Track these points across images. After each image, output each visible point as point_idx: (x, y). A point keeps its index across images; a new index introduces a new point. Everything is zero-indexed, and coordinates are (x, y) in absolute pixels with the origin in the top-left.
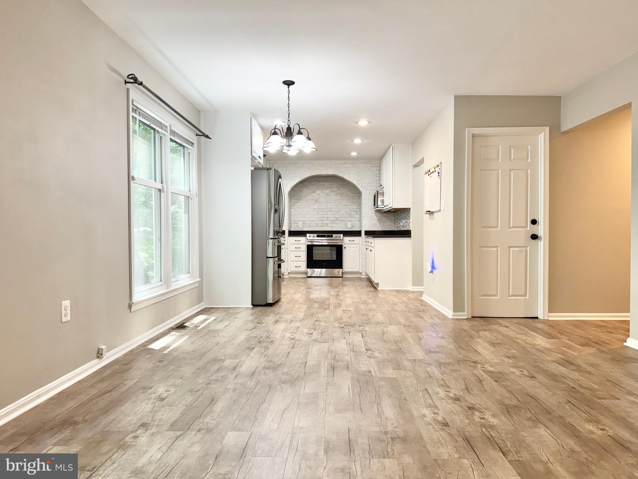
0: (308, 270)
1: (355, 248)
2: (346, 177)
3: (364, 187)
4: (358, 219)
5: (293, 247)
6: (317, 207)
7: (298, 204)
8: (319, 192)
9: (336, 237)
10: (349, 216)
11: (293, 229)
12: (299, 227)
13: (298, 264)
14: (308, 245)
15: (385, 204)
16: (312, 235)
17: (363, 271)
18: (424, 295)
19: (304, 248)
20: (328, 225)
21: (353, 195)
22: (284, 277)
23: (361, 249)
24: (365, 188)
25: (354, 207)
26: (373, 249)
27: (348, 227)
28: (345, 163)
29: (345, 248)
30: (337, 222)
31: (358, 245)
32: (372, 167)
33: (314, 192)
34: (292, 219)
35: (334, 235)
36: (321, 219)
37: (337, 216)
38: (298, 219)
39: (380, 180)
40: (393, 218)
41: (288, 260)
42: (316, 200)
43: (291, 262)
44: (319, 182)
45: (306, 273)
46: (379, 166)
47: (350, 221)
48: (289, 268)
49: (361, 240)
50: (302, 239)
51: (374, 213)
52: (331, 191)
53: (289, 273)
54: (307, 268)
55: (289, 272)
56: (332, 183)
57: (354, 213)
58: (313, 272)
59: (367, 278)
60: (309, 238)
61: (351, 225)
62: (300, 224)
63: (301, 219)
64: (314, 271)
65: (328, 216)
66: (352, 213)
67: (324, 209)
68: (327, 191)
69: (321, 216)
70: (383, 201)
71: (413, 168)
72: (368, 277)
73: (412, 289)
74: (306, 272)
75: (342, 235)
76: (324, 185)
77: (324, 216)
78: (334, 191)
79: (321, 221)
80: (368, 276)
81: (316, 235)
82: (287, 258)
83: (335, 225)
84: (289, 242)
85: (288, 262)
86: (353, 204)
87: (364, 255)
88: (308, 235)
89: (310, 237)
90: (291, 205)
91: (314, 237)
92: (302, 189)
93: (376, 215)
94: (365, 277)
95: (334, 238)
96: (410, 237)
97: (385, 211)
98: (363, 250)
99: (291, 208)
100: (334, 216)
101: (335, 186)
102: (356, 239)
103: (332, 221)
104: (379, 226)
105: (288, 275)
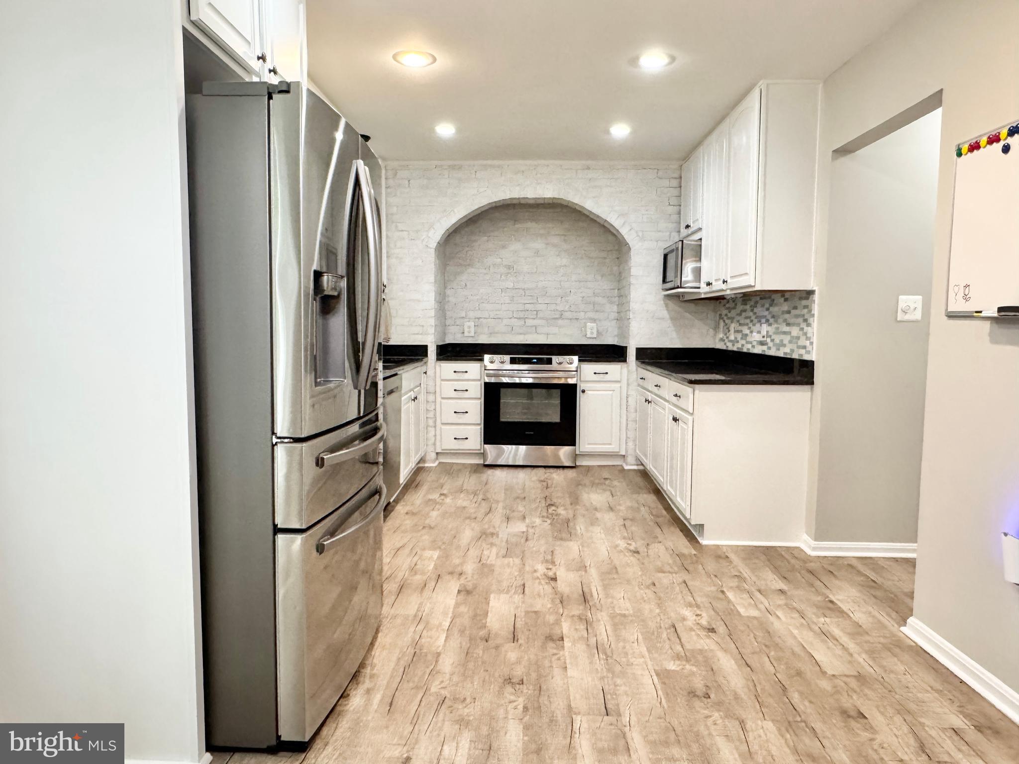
0: (487, 446)
1: (611, 392)
2: (590, 205)
3: (637, 232)
4: (613, 315)
5: (448, 389)
6: (511, 285)
7: (464, 277)
8: (515, 246)
9: (560, 363)
10: (591, 306)
11: (450, 340)
12: (466, 334)
13: (461, 432)
14: (486, 384)
15: (704, 278)
16: (497, 358)
17: (630, 452)
18: (911, 620)
19: (477, 391)
20: (539, 330)
21: (603, 254)
22: (426, 465)
23: (624, 395)
24: (640, 234)
25: (605, 285)
26: (690, 418)
27: (589, 335)
28: (588, 168)
29: (583, 391)
30: (560, 322)
31: (618, 385)
32: (661, 178)
33: (504, 247)
34: (449, 314)
35: (555, 359)
36: (521, 315)
37: (560, 308)
38: (463, 314)
39: (679, 213)
40: (711, 315)
41: (435, 422)
42: (509, 267)
43: (444, 427)
44: (516, 221)
45: (483, 455)
46: (676, 175)
47: (594, 320)
48: (438, 444)
49: (625, 371)
50: (472, 368)
51: (662, 302)
52: (547, 244)
53: (437, 453)
54: (485, 443)
55: (439, 450)
56: (550, 225)
57: (604, 301)
58: (500, 454)
59: (639, 471)
60: (490, 366)
61: (595, 331)
62: (469, 327)
63: (471, 314)
64: (503, 451)
65: (539, 307)
66: (599, 300)
67: (528, 289)
68: (538, 244)
69: (521, 307)
70: (698, 272)
71: (834, 159)
72: (641, 468)
73: (814, 549)
74: (482, 451)
75: (575, 358)
76: (527, 229)
77: (528, 307)
78: (555, 246)
79: (520, 318)
80: (642, 464)
81: (507, 358)
82: (432, 416)
83: (555, 330)
84: (438, 374)
85: (435, 427)
86: (602, 276)
87: (633, 410)
88: (487, 357)
89: (492, 362)
90: (446, 278)
91: (502, 362)
92: (473, 238)
93: (667, 305)
94: (635, 467)
95: (554, 365)
96: (812, 383)
97: (703, 296)
98: (630, 399)
99: (445, 288)
100: (553, 307)
101: (557, 233)
102: (613, 369)
103: (547, 320)
104: (674, 335)
105: (437, 459)
